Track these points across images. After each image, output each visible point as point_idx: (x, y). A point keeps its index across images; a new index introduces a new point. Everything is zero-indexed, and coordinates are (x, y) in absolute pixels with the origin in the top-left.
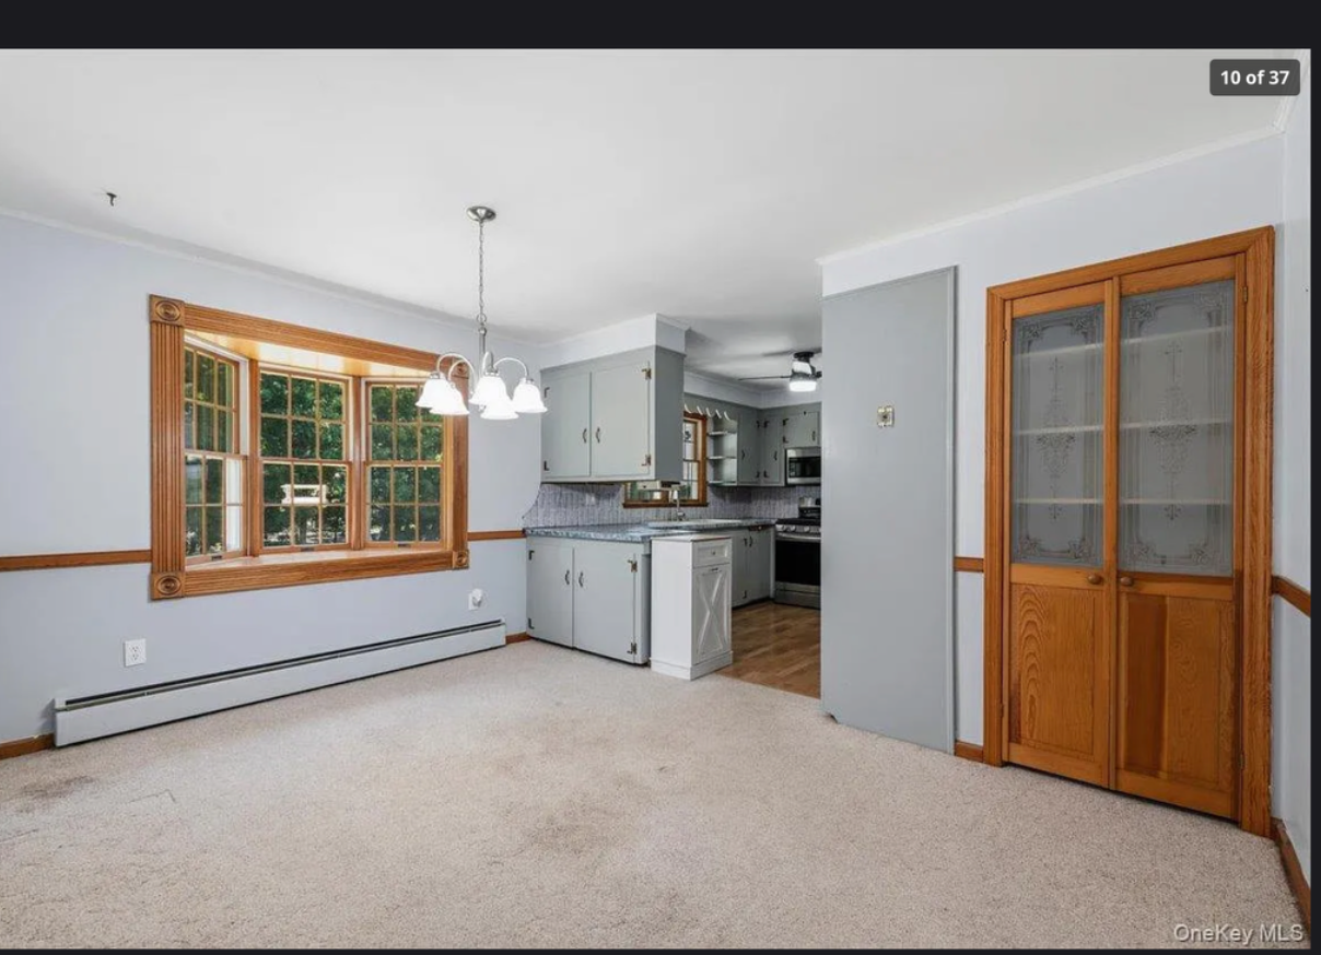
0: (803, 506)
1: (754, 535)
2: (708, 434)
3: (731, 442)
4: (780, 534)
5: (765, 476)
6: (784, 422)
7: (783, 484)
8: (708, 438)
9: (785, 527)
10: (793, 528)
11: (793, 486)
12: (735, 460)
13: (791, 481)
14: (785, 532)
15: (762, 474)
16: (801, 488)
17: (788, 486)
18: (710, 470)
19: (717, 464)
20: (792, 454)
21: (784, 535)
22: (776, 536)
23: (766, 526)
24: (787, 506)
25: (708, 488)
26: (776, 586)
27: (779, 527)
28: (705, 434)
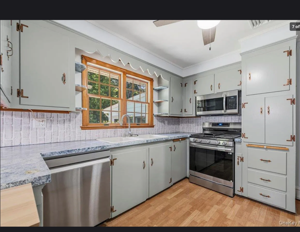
0: (204, 127)
1: (177, 144)
2: (153, 89)
3: (166, 93)
4: (193, 143)
5: (185, 111)
6: (195, 83)
7: (194, 115)
8: (154, 91)
9: (195, 139)
10: (199, 140)
11: (200, 116)
12: (168, 102)
13: (199, 113)
14: (195, 142)
15: (183, 111)
16: (204, 118)
17: (197, 116)
18: (155, 108)
19: (159, 104)
20: (199, 99)
21: (194, 144)
22: (190, 144)
23: (184, 139)
24: (196, 127)
25: (154, 117)
26: (189, 173)
27: (192, 139)
28: (152, 89)
